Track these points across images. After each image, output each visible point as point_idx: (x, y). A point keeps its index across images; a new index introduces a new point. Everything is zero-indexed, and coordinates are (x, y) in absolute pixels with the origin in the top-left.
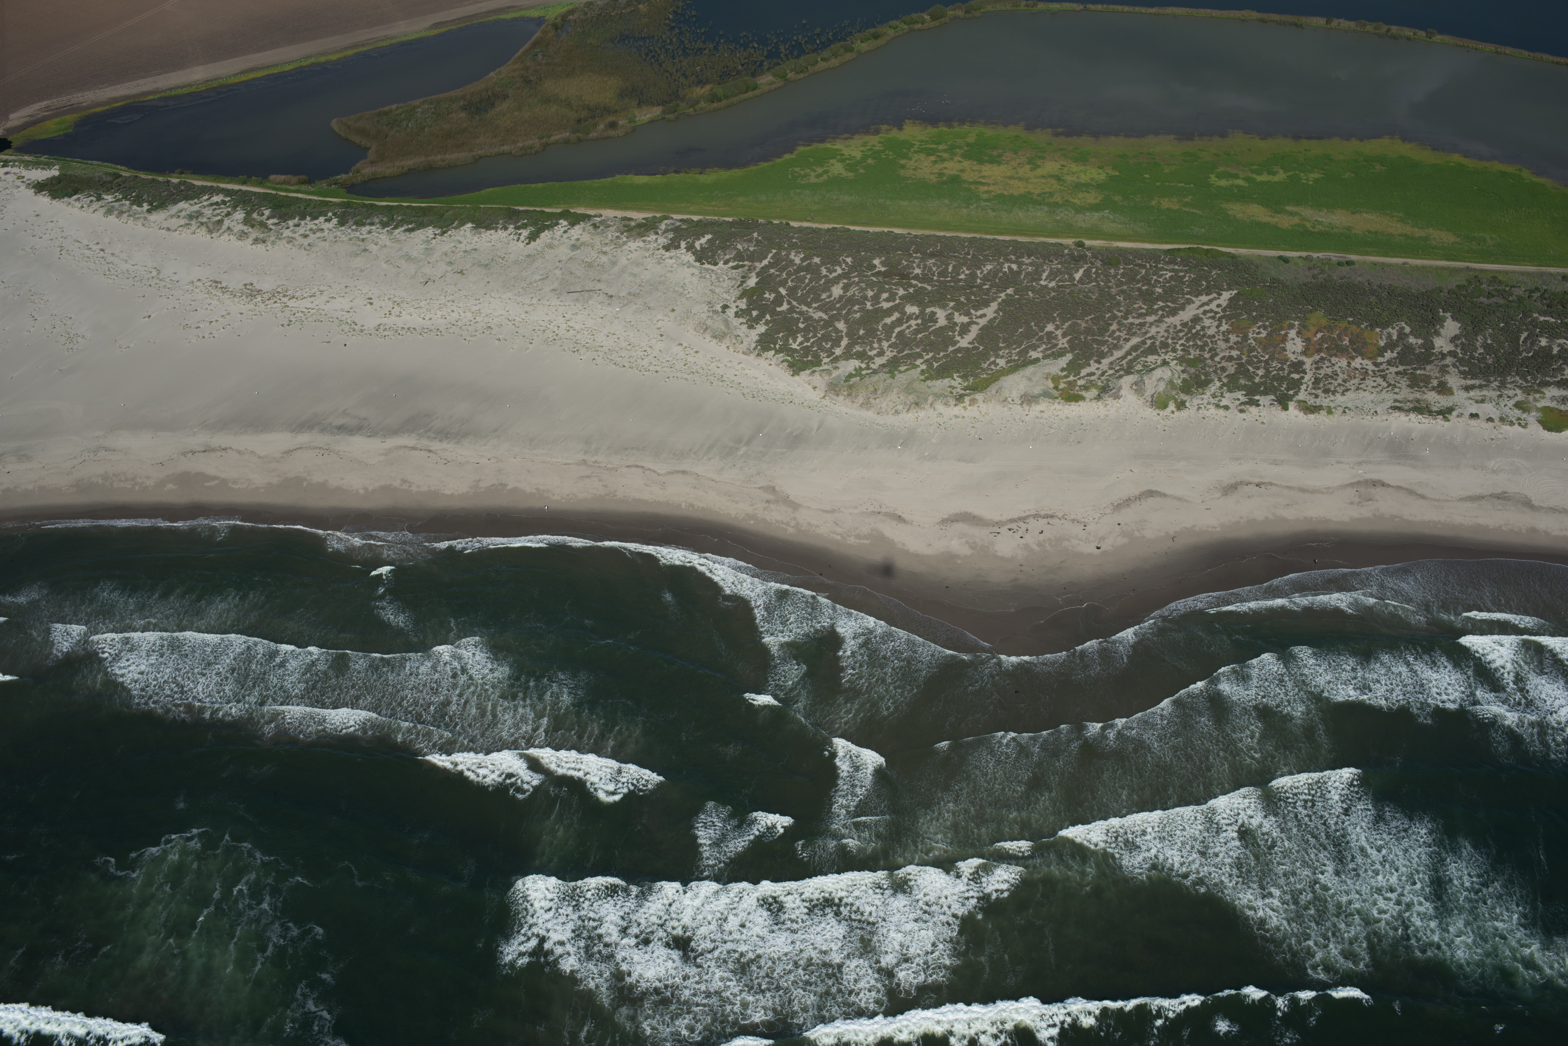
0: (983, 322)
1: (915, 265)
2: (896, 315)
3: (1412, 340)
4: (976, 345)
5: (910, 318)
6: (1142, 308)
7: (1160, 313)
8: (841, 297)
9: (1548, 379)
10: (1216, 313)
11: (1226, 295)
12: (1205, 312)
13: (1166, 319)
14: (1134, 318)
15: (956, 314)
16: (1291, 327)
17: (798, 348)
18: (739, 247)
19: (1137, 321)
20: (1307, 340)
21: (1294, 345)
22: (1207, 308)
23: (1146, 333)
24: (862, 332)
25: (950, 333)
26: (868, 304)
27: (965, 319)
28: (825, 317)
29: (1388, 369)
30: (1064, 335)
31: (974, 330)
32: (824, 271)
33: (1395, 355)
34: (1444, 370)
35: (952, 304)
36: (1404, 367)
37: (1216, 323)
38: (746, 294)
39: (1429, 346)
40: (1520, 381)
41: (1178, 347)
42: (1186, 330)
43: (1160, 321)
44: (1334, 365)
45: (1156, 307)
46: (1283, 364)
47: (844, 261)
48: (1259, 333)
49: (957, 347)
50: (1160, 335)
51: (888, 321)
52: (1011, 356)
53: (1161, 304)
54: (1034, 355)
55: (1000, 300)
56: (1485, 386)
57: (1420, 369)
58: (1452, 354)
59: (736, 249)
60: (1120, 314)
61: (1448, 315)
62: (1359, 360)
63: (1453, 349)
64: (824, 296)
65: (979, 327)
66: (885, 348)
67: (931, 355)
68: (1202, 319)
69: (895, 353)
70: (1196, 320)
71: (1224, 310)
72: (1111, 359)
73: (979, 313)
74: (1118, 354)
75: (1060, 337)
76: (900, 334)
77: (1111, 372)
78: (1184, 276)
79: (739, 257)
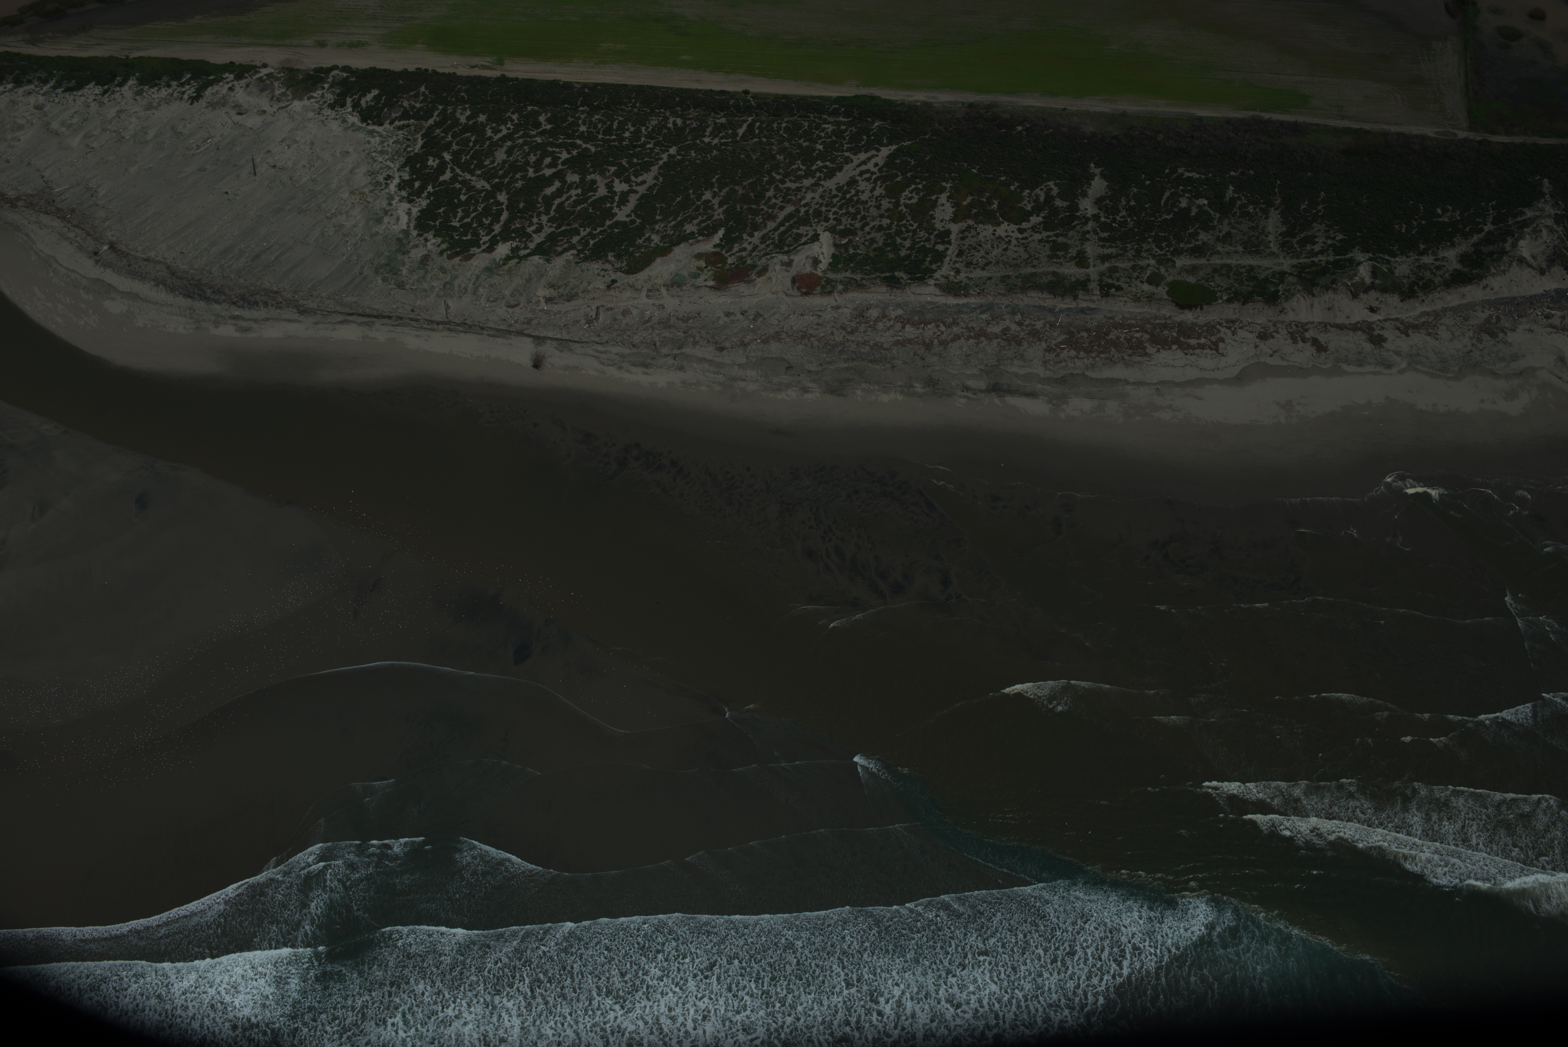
0: (642, 190)
1: (580, 122)
2: (557, 184)
3: (1059, 203)
4: (633, 217)
5: (570, 187)
6: (801, 170)
7: (818, 175)
8: (504, 162)
9: (1182, 245)
10: (873, 173)
11: (885, 152)
12: (861, 174)
13: (822, 182)
14: (791, 181)
15: (617, 181)
16: (942, 190)
17: (458, 225)
18: (406, 104)
19: (793, 186)
20: (956, 205)
21: (944, 210)
22: (863, 168)
23: (801, 200)
24: (521, 205)
25: (608, 205)
26: (531, 170)
27: (625, 187)
28: (488, 187)
29: (1031, 236)
30: (721, 204)
31: (633, 200)
32: (489, 133)
33: (1040, 219)
34: (1084, 238)
35: (613, 169)
36: (1048, 234)
37: (870, 187)
38: (410, 161)
39: (1073, 208)
40: (1156, 249)
41: (831, 216)
42: (840, 195)
43: (816, 184)
44: (979, 233)
45: (814, 167)
46: (930, 234)
47: (510, 118)
48: (910, 198)
49: (615, 219)
50: (815, 201)
51: (549, 191)
52: (666, 231)
53: (819, 163)
54: (689, 228)
55: (661, 162)
56: (1120, 255)
57: (1062, 235)
58: (1096, 217)
59: (401, 106)
60: (778, 177)
61: (1097, 171)
62: (1005, 226)
63: (1096, 211)
64: (487, 163)
65: (638, 196)
66: (544, 223)
67: (588, 230)
68: (857, 181)
69: (552, 229)
70: (852, 182)
71: (880, 170)
72: (764, 232)
73: (640, 179)
74: (771, 225)
75: (716, 206)
76: (561, 205)
77: (763, 246)
78: (846, 130)
79: (405, 116)
